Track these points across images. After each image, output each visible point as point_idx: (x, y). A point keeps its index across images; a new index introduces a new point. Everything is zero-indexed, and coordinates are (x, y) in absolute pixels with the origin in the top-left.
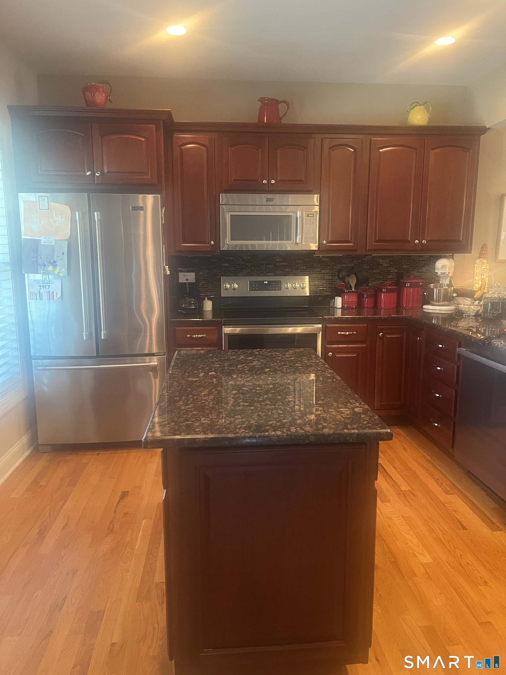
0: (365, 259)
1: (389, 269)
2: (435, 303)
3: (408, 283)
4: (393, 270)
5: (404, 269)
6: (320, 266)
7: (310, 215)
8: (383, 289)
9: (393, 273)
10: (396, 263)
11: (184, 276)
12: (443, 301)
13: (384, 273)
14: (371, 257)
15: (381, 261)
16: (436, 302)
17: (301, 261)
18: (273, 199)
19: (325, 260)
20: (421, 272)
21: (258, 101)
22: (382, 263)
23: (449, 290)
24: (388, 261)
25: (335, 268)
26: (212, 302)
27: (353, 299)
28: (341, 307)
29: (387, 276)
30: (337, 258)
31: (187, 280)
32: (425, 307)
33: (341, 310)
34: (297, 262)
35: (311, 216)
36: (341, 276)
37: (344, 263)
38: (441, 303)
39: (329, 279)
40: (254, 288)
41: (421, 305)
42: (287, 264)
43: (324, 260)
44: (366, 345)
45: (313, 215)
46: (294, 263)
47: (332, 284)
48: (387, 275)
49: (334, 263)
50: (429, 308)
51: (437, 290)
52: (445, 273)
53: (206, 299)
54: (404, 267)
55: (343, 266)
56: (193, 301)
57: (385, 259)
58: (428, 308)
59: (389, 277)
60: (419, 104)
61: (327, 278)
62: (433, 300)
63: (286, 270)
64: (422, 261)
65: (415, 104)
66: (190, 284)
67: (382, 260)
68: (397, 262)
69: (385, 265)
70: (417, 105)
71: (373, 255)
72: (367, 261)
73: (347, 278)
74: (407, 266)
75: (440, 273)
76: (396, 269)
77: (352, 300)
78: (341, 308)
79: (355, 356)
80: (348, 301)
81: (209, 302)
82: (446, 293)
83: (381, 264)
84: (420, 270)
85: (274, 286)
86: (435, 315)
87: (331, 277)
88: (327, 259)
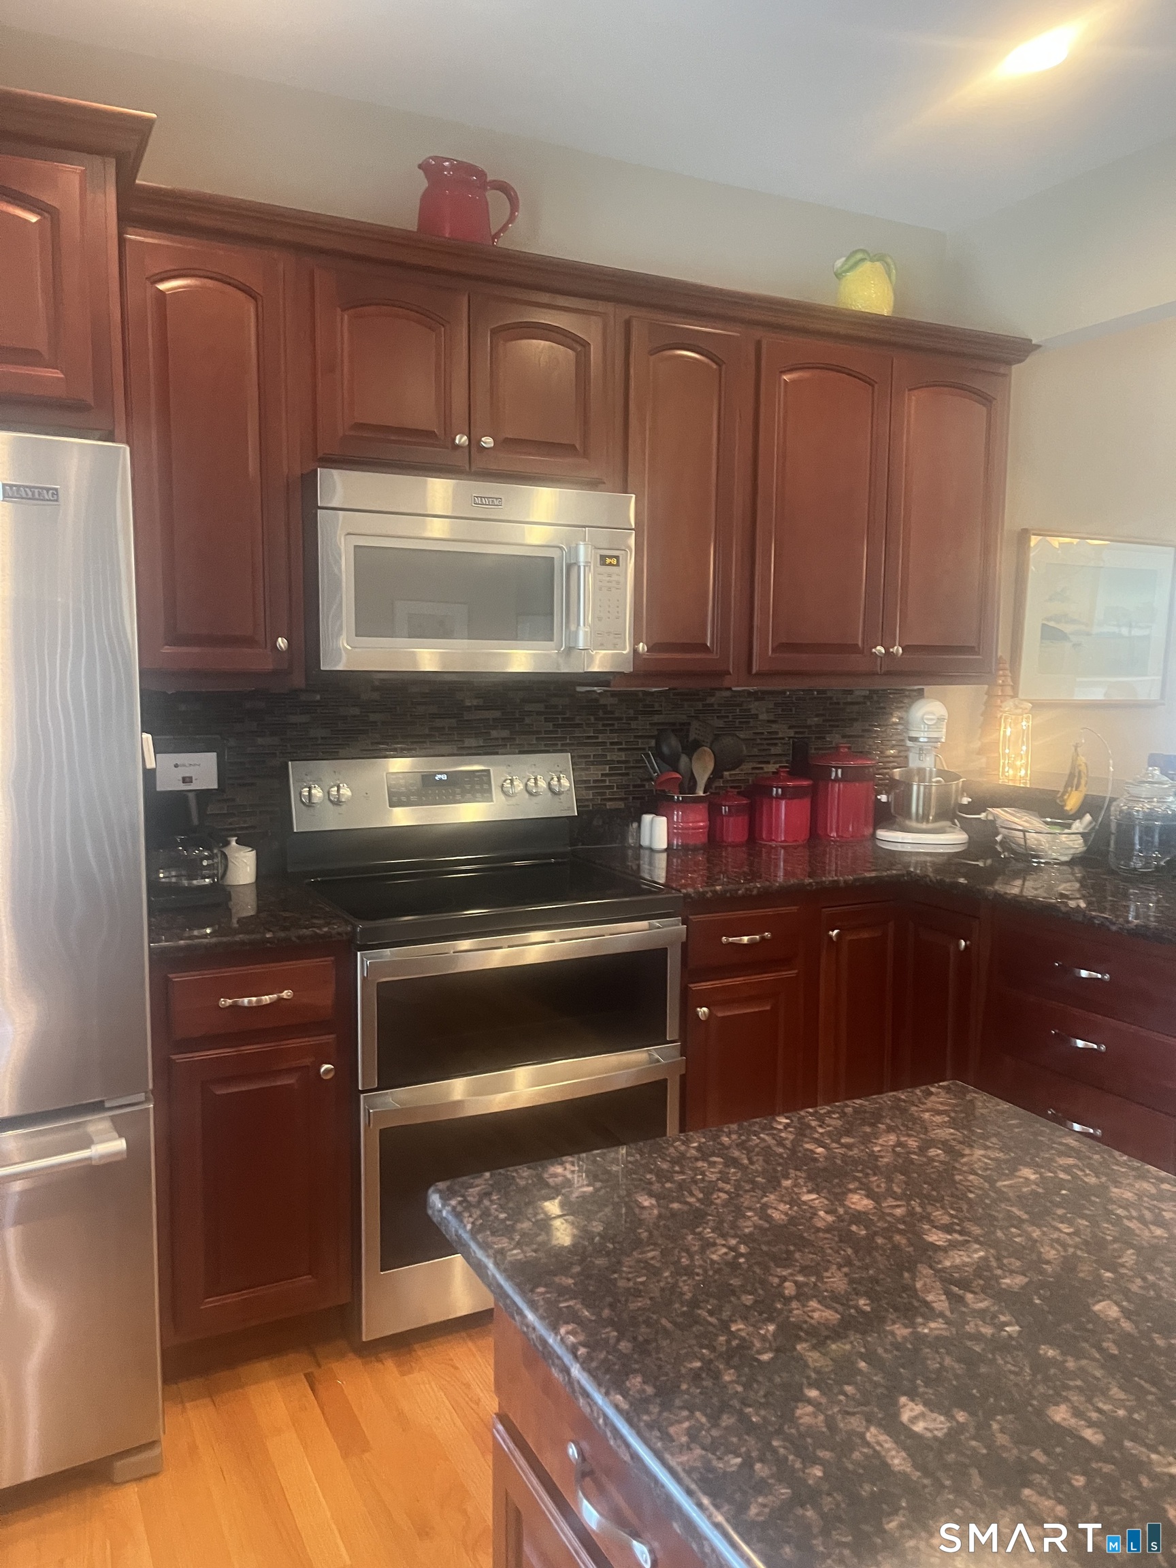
0: (711, 700)
1: (775, 727)
2: (914, 824)
3: (837, 768)
4: (784, 731)
5: (810, 727)
6: (593, 721)
7: (608, 561)
8: (775, 789)
9: (783, 738)
10: (791, 710)
11: (176, 766)
12: (935, 820)
13: (761, 739)
14: (728, 694)
15: (754, 707)
16: (917, 820)
17: (540, 707)
18: (497, 499)
19: (605, 703)
20: (850, 736)
21: (420, 167)
22: (756, 712)
23: (954, 787)
24: (771, 706)
25: (635, 727)
26: (254, 852)
27: (698, 820)
28: (665, 846)
29: (768, 747)
30: (640, 694)
31: (186, 780)
32: (882, 834)
33: (664, 855)
34: (528, 708)
35: (611, 564)
36: (665, 750)
37: (659, 712)
38: (930, 826)
39: (619, 762)
40: (404, 799)
41: (871, 830)
42: (497, 714)
43: (602, 701)
44: (796, 971)
45: (618, 561)
46: (517, 711)
47: (627, 774)
48: (768, 744)
49: (631, 712)
50: (897, 838)
51: (922, 789)
52: (937, 740)
53: (234, 843)
54: (809, 722)
55: (656, 721)
56: (207, 858)
57: (763, 699)
58: (893, 838)
59: (774, 750)
60: (869, 254)
61: (614, 758)
62: (908, 815)
63: (494, 734)
64: (852, 703)
65: (859, 256)
66: (202, 794)
67: (757, 703)
68: (794, 709)
69: (763, 717)
70: (862, 260)
71: (734, 689)
72: (719, 705)
73: (684, 759)
74: (816, 719)
75: (926, 740)
76: (790, 727)
77: (695, 825)
78: (666, 850)
79: (768, 1008)
80: (683, 828)
81: (248, 854)
82: (944, 798)
83: (752, 713)
84: (848, 731)
85: (468, 787)
86: (914, 859)
87: (623, 754)
88: (614, 700)
